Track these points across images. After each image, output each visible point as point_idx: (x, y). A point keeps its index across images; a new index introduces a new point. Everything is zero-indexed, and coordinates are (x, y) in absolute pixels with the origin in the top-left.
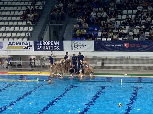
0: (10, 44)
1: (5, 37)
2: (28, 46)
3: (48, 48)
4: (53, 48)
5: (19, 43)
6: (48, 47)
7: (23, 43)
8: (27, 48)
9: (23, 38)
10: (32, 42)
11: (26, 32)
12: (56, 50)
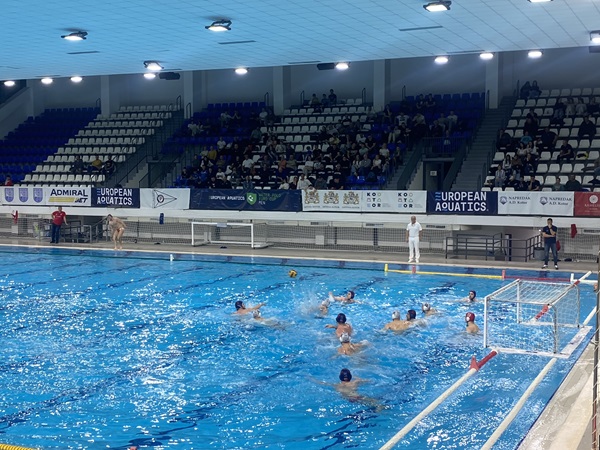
0: (53, 192)
2: (83, 197)
3: (114, 202)
4: (122, 202)
7: (74, 192)
8: (80, 201)
10: (88, 190)
12: (128, 206)
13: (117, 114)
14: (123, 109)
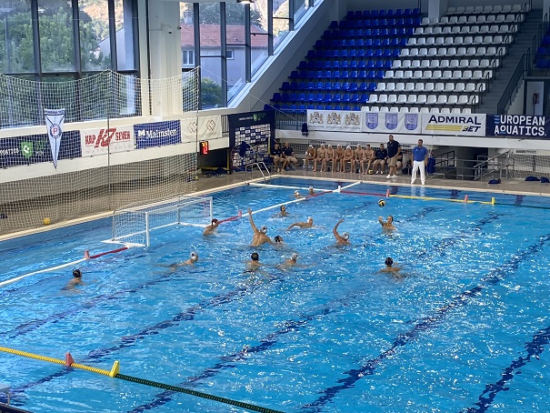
0: (433, 118)
1: (423, 105)
2: (474, 125)
3: (519, 132)
4: (530, 132)
5: (453, 118)
6: (519, 129)
8: (470, 129)
9: (463, 106)
10: (482, 118)
11: (470, 94)
12: (538, 137)
13: (449, 16)
14: (451, 10)
